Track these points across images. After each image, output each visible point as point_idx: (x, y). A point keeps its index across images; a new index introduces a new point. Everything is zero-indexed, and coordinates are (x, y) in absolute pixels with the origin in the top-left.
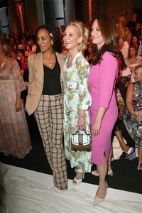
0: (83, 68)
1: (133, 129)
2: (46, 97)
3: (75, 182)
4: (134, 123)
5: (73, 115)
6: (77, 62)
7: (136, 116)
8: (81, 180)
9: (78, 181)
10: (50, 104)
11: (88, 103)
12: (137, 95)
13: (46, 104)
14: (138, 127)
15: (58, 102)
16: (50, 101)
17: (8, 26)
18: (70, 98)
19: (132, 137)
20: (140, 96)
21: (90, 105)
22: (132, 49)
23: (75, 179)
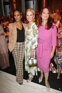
0: (36, 30)
1: (57, 60)
2: (19, 43)
3: (28, 81)
4: (57, 57)
5: (28, 51)
6: (33, 27)
7: (58, 54)
8: (31, 81)
9: (29, 81)
10: (20, 46)
11: (35, 46)
12: (60, 44)
13: (18, 46)
14: (59, 59)
15: (23, 45)
16: (20, 45)
17: (10, 13)
18: (27, 43)
19: (56, 63)
20: (61, 44)
21: (36, 47)
22: (61, 23)
23: (28, 80)
